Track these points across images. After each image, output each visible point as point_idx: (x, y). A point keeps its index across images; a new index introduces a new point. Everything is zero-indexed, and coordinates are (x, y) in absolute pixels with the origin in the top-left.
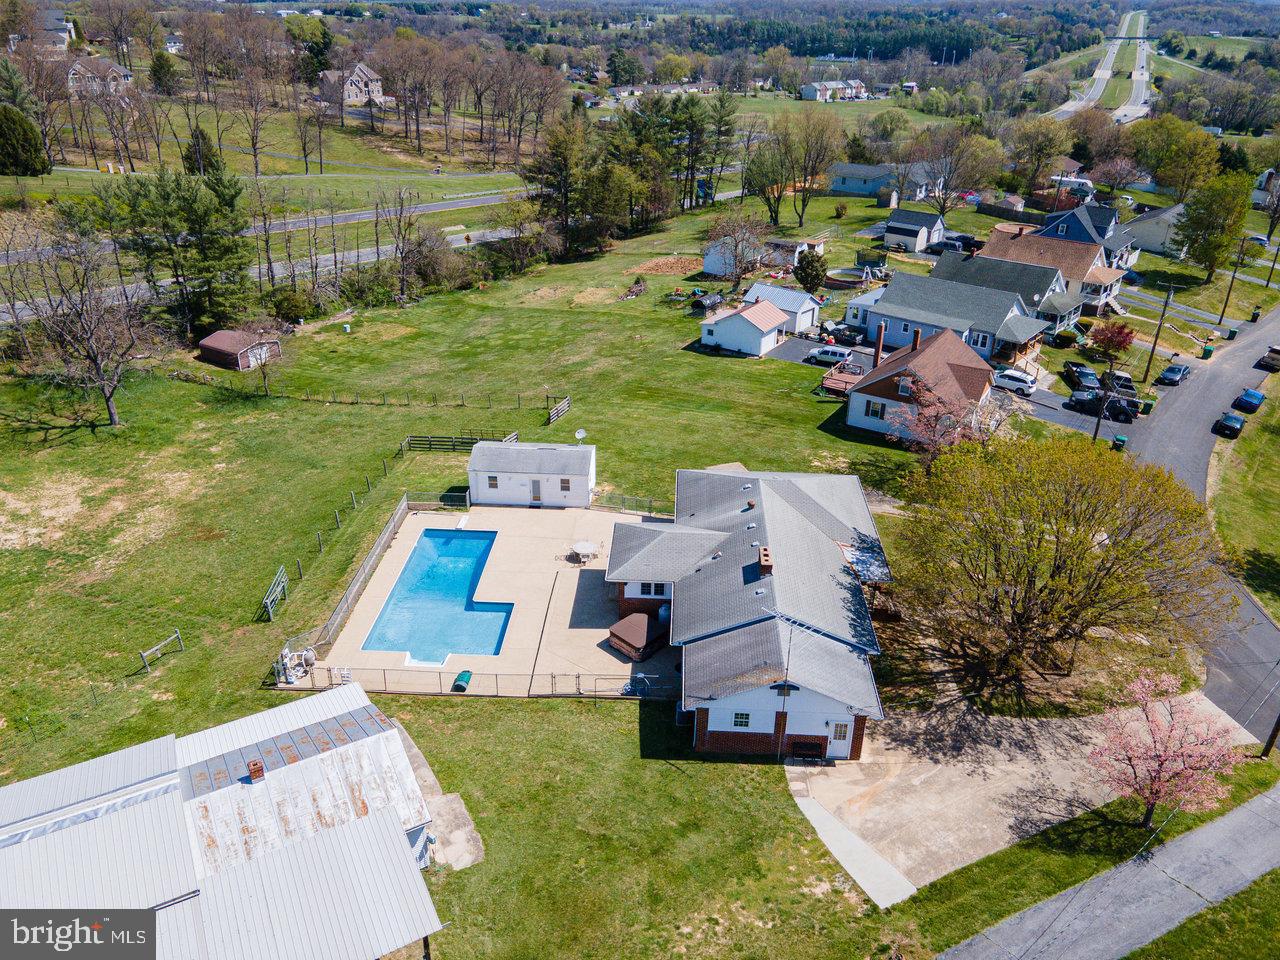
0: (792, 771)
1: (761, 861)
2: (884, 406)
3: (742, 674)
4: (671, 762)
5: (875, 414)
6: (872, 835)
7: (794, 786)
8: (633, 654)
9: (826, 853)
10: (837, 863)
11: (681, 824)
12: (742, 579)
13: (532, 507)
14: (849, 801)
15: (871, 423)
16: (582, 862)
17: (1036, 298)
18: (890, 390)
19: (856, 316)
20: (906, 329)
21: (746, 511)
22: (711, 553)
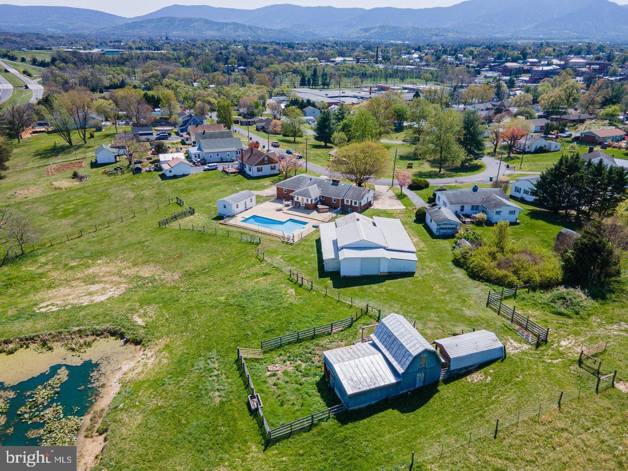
2: (262, 168)
6: (390, 206)
8: (328, 210)
9: (392, 209)
10: (395, 209)
12: (335, 186)
13: (247, 209)
14: (382, 206)
18: (262, 162)
19: (196, 157)
20: (218, 155)
21: (310, 180)
22: (319, 188)
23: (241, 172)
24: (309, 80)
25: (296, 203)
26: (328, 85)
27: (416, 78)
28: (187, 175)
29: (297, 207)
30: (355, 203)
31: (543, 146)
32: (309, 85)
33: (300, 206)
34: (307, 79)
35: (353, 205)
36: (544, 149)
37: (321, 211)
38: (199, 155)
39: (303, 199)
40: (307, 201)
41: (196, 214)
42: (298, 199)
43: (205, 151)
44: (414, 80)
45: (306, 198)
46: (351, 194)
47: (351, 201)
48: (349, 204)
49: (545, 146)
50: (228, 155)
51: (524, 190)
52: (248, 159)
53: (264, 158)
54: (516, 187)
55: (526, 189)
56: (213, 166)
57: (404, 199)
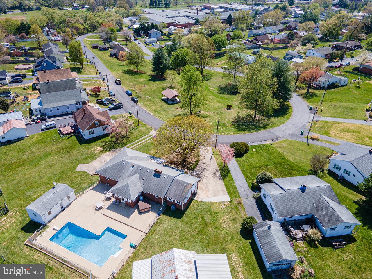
0: (196, 198)
1: (215, 211)
2: (93, 130)
3: (184, 190)
4: (184, 214)
5: (92, 133)
6: (215, 195)
7: (200, 200)
8: (149, 209)
9: (217, 203)
10: (219, 202)
11: (201, 219)
12: (157, 178)
13: (63, 210)
14: (206, 195)
15: (93, 136)
16: (204, 237)
17: (76, 87)
18: (94, 126)
19: (37, 112)
20: (58, 109)
21: (133, 167)
22: (140, 179)
25: (117, 198)
26: (169, 5)
31: (335, 82)
32: (155, 5)
33: (120, 202)
35: (176, 202)
36: (336, 84)
38: (40, 109)
41: (11, 213)
43: (45, 106)
46: (173, 189)
48: (172, 201)
49: (336, 81)
50: (68, 108)
51: (345, 170)
52: (81, 120)
53: (95, 122)
54: (335, 164)
55: (347, 170)
56: (51, 125)
57: (228, 179)
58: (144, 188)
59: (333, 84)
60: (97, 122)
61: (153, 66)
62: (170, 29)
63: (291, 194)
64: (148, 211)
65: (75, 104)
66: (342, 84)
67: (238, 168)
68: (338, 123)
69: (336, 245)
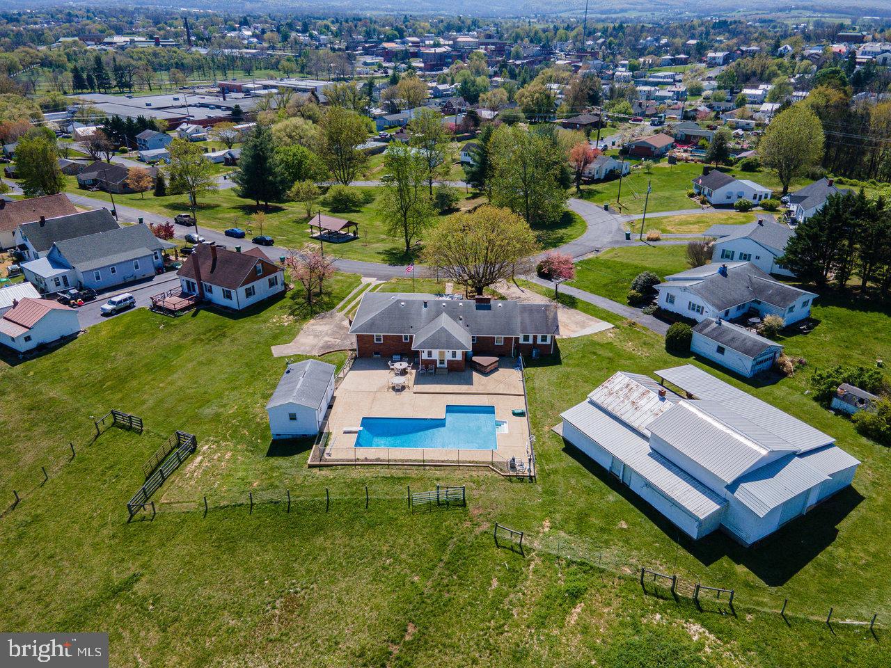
2: (253, 287)
4: (562, 358)
5: (251, 294)
6: (583, 327)
7: (565, 337)
8: (498, 364)
9: (596, 334)
10: (599, 332)
12: (486, 311)
13: (330, 408)
14: (568, 330)
15: (252, 300)
18: (254, 277)
19: (58, 284)
20: (113, 271)
21: (426, 306)
22: (456, 321)
23: (202, 303)
24: (89, 78)
25: (426, 363)
26: (130, 86)
27: (266, 69)
28: (73, 337)
29: (429, 372)
30: (544, 338)
32: (92, 88)
33: (435, 368)
34: (85, 76)
35: (539, 342)
37: (488, 369)
38: (65, 278)
39: (442, 354)
40: (454, 354)
41: (204, 447)
42: (430, 354)
43: (82, 267)
44: (272, 72)
45: (451, 351)
46: (527, 320)
47: (535, 337)
48: (531, 341)
49: (614, 168)
50: (137, 267)
51: (741, 254)
52: (212, 272)
53: (255, 266)
54: (724, 251)
55: (745, 252)
56: (125, 300)
57: (580, 305)
58: (471, 331)
59: (612, 171)
60: (259, 266)
61: (235, 186)
62: (182, 130)
63: (712, 281)
64: (496, 369)
65: (151, 255)
66: (624, 171)
67: (580, 291)
68: (666, 218)
69: (804, 329)
